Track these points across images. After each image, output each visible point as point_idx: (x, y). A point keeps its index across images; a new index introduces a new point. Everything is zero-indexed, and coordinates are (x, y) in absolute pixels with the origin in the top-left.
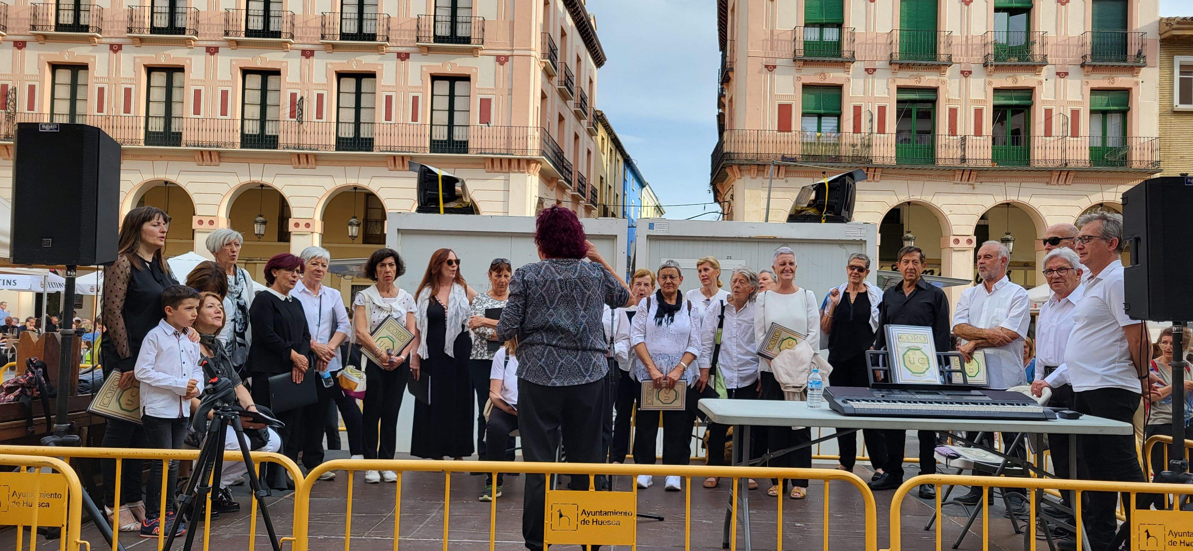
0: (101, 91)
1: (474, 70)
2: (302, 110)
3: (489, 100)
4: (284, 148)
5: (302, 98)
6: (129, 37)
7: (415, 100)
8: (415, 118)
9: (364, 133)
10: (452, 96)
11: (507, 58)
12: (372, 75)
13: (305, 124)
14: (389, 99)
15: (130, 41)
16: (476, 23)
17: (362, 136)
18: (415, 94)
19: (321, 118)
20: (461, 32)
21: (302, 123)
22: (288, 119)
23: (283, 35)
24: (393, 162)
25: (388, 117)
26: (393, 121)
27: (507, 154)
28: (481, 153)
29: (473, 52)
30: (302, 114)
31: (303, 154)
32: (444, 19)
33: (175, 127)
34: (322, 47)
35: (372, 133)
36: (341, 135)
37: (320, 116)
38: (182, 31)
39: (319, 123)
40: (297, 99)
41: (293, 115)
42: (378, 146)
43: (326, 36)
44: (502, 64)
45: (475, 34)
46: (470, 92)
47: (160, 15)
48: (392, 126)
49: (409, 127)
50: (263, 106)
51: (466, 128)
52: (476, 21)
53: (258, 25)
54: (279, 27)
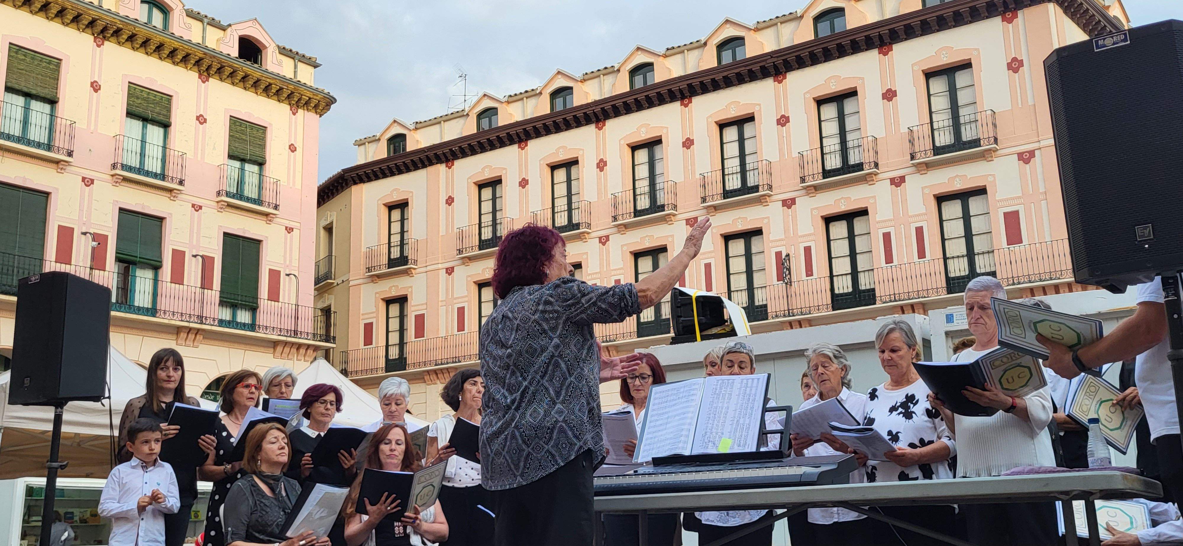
1: (990, 179)
2: (789, 270)
3: (1017, 213)
4: (773, 318)
5: (788, 255)
6: (616, 226)
7: (919, 231)
8: (922, 254)
9: (864, 283)
10: (966, 218)
11: (1031, 154)
12: (863, 212)
13: (795, 285)
14: (887, 237)
15: (616, 229)
16: (984, 118)
17: (863, 287)
18: (919, 225)
19: (812, 275)
20: (967, 135)
21: (791, 285)
22: (775, 282)
23: (760, 188)
25: (889, 259)
26: (895, 262)
27: (1051, 279)
28: (1014, 284)
29: (986, 156)
30: (790, 273)
31: (795, 321)
32: (941, 124)
33: (665, 313)
34: (804, 192)
35: (872, 283)
36: (837, 291)
37: (810, 273)
38: (662, 208)
39: (810, 281)
40: (783, 257)
41: (780, 278)
42: (881, 297)
43: (807, 178)
44: (1027, 161)
45: (984, 133)
46: (988, 208)
47: (643, 197)
48: (894, 269)
49: (917, 267)
50: (749, 273)
51: (991, 255)
52: (984, 117)
53: (735, 184)
54: (756, 180)
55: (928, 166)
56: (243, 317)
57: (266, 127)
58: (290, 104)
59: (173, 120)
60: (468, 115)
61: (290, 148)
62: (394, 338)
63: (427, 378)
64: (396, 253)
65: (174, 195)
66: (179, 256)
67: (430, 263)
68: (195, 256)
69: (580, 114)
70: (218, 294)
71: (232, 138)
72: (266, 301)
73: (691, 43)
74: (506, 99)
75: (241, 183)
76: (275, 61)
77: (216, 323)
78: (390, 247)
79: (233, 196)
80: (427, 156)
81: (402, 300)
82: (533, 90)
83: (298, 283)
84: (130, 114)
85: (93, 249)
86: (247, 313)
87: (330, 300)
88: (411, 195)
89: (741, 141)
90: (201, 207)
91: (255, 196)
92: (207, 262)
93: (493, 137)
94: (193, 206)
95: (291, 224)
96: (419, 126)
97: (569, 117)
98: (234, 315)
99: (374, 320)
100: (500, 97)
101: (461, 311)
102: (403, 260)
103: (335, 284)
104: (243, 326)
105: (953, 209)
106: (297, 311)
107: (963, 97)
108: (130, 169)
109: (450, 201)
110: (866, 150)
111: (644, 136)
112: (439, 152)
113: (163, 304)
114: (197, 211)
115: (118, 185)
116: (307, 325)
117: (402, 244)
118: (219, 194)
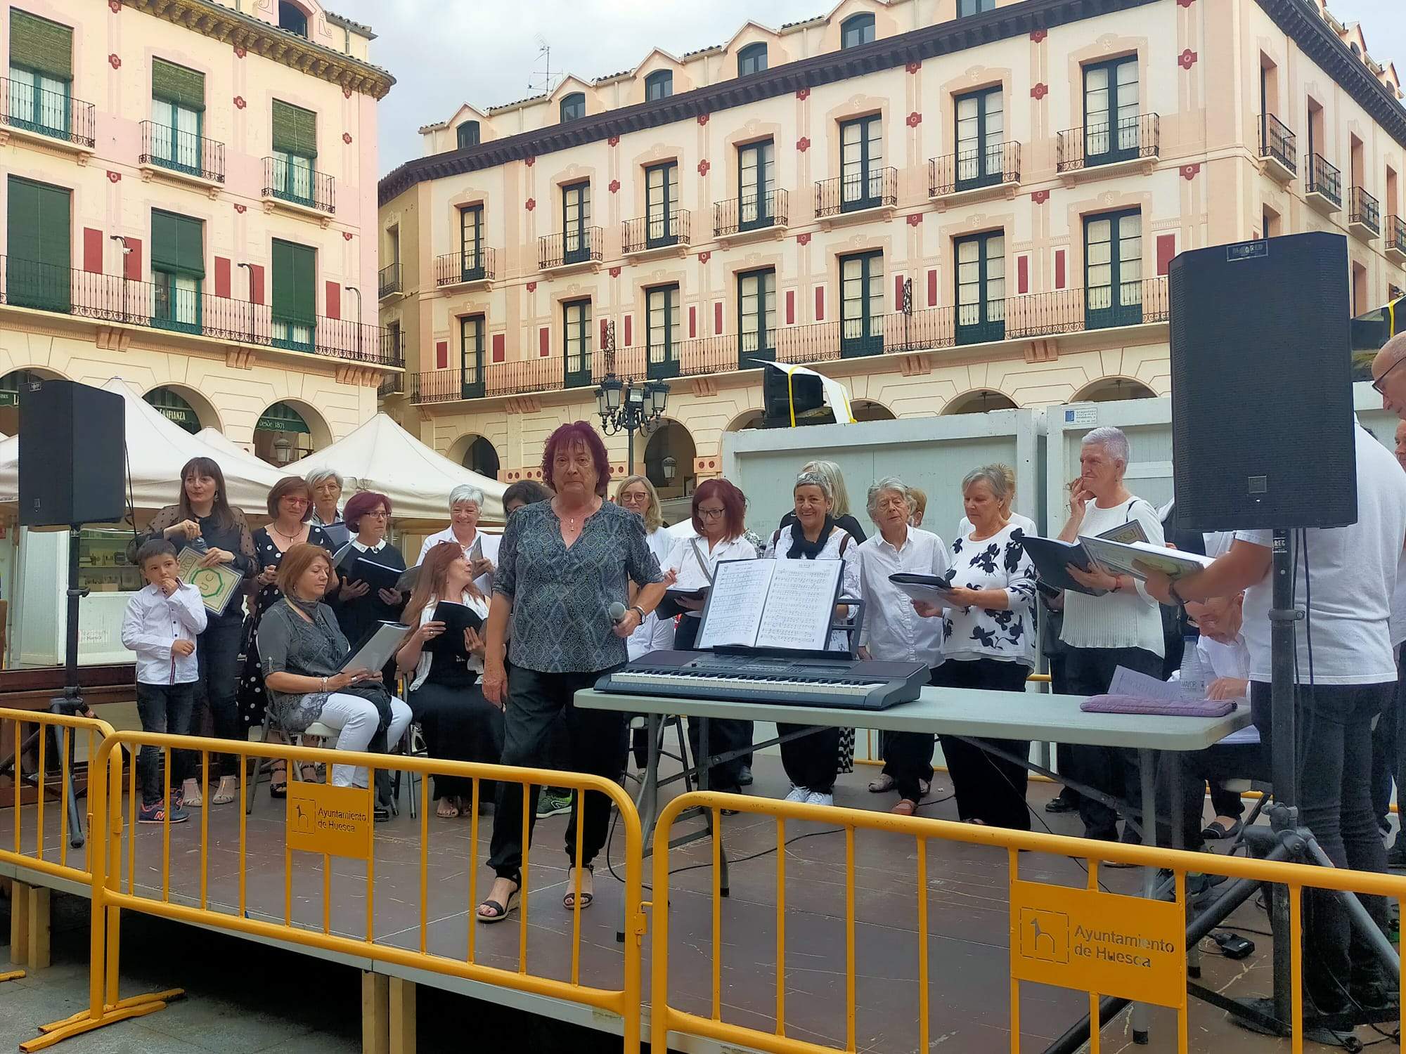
0: (692, 311)
1: (1146, 196)
2: (910, 297)
3: (1171, 239)
4: (890, 352)
5: (910, 281)
6: (718, 241)
7: (1060, 256)
8: (1060, 283)
9: (993, 314)
10: (1115, 241)
11: (1196, 168)
12: (999, 232)
13: (915, 315)
14: (1023, 262)
15: (717, 245)
16: (1147, 123)
17: (991, 319)
18: (1060, 248)
19: (935, 304)
20: (1125, 142)
21: (911, 315)
22: (894, 311)
23: (883, 201)
24: (1031, 351)
25: (1023, 288)
26: (1030, 292)
29: (1144, 169)
30: (911, 302)
31: (913, 356)
32: (1096, 129)
33: (770, 341)
34: (932, 206)
35: (1002, 314)
36: (961, 323)
37: (933, 301)
38: (771, 221)
39: (932, 311)
40: (904, 283)
41: (900, 305)
42: (1010, 331)
43: (937, 190)
44: (1190, 177)
45: (1144, 140)
46: (1140, 231)
47: (749, 206)
48: (1027, 299)
49: (1054, 297)
50: (866, 298)
51: (1138, 285)
52: (1145, 122)
53: (855, 195)
54: (879, 191)
55: (1077, 179)
56: (300, 336)
57: (315, 113)
58: (342, 85)
59: (207, 103)
60: (550, 101)
61: (344, 139)
62: (471, 361)
63: (507, 406)
64: (470, 264)
65: (213, 193)
66: (223, 265)
67: (510, 277)
68: (241, 265)
69: (680, 105)
70: (270, 309)
71: (276, 125)
72: (324, 319)
73: (812, 20)
74: (594, 83)
75: (289, 179)
76: (322, 31)
77: (270, 342)
78: (463, 256)
79: (281, 196)
80: (503, 150)
81: (479, 318)
82: (625, 73)
83: (360, 298)
84: (157, 95)
85: (126, 256)
86: (304, 331)
87: (399, 314)
88: (486, 196)
89: (865, 143)
90: (245, 208)
91: (306, 195)
92: (255, 273)
93: (579, 130)
94: (236, 206)
95: (349, 230)
96: (494, 112)
97: (667, 108)
98: (290, 334)
99: (447, 340)
100: (588, 80)
101: (544, 333)
102: (478, 272)
103: (403, 297)
104: (300, 347)
105: (1101, 231)
106: (360, 330)
107: (1124, 96)
108: (161, 162)
109: (531, 205)
110: (1007, 159)
111: (753, 133)
112: (518, 146)
113: (209, 320)
114: (241, 212)
115: (148, 181)
116: (371, 346)
117: (478, 253)
118: (264, 192)
